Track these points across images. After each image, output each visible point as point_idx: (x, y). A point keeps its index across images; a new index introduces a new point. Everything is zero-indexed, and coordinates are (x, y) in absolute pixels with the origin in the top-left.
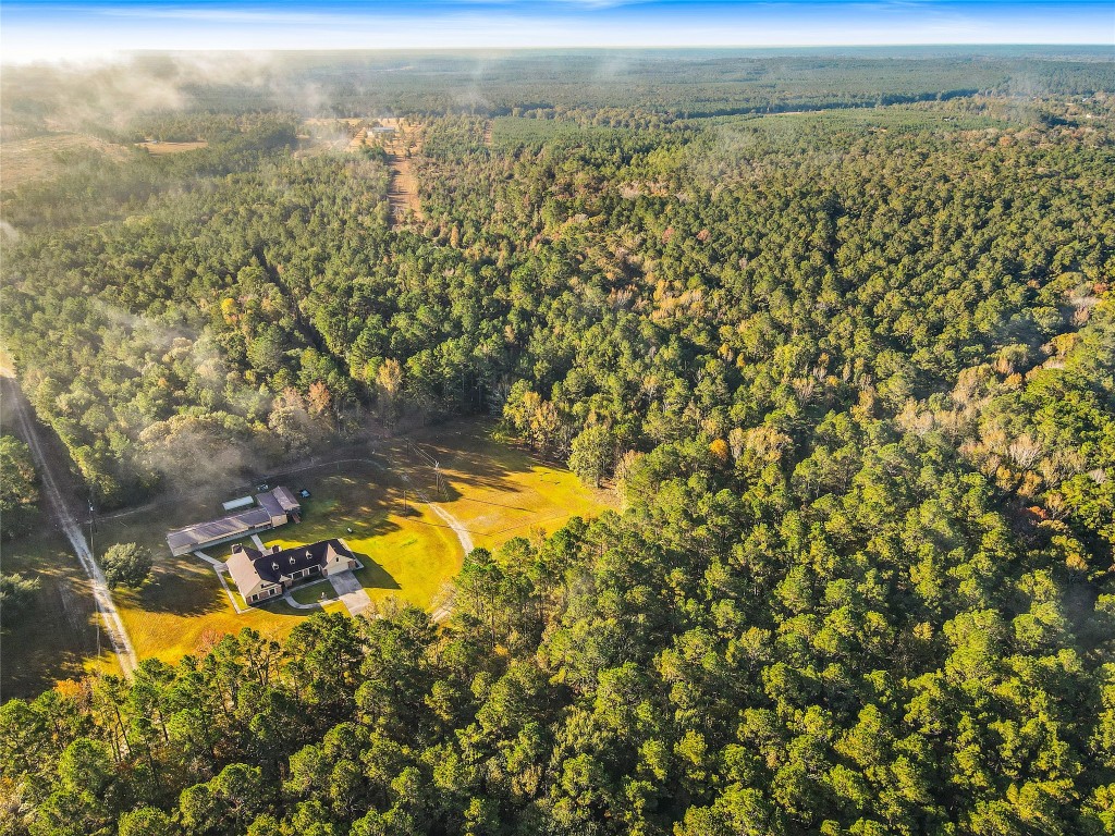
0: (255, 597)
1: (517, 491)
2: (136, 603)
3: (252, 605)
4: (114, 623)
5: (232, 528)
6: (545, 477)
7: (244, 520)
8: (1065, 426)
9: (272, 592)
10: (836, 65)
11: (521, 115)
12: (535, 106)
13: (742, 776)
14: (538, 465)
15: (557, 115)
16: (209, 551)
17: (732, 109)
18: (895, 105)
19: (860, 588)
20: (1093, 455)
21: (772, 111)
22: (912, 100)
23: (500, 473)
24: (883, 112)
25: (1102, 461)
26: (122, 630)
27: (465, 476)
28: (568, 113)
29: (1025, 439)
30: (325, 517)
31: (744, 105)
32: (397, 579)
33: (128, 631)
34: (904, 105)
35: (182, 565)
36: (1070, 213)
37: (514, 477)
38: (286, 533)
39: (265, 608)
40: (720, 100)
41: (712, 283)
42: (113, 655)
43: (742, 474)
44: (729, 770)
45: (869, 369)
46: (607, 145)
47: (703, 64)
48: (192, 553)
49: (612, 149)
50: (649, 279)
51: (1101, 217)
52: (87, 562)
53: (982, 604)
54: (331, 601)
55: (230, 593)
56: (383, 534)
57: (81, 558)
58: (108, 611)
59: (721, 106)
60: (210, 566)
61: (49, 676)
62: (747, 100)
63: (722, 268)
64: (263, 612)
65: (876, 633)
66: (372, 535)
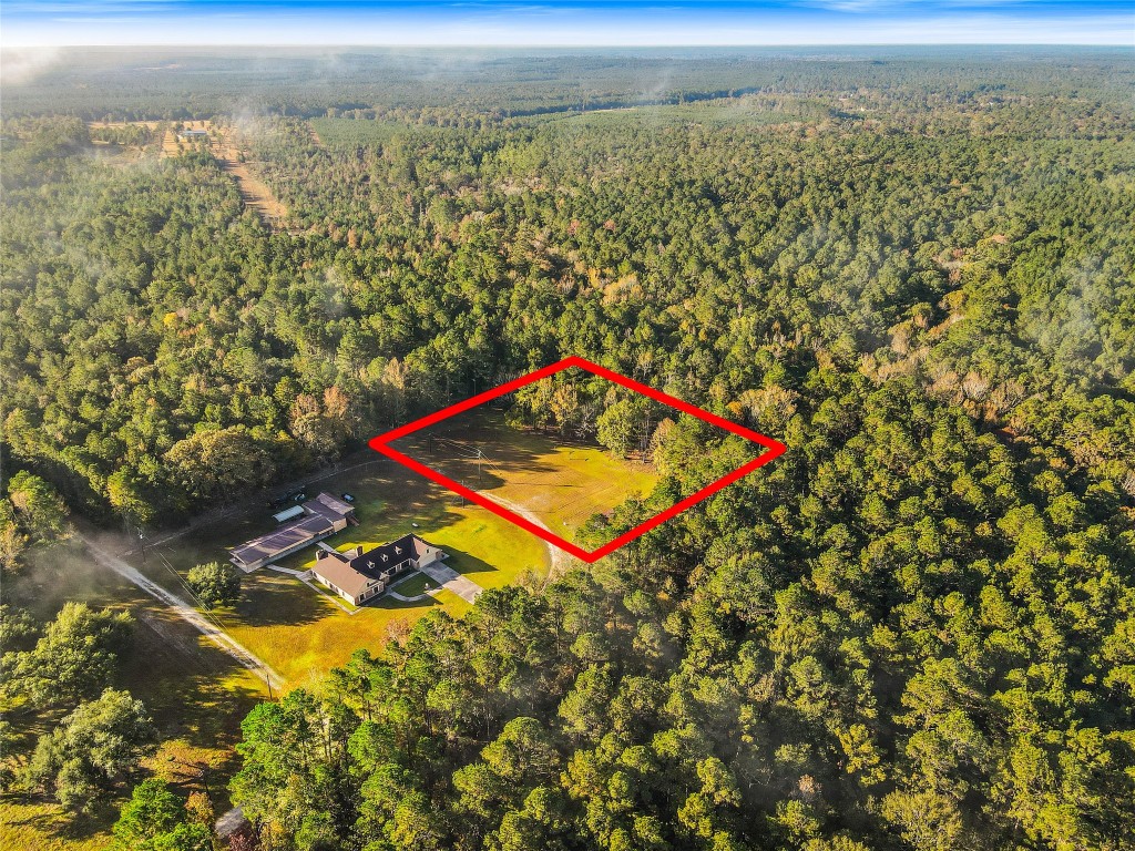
0: (362, 597)
1: (553, 471)
2: (238, 621)
3: (361, 605)
4: (227, 643)
5: (296, 538)
6: (572, 456)
7: (306, 528)
8: (1002, 363)
9: (376, 589)
10: (624, 65)
11: (338, 115)
12: (351, 107)
13: (934, 651)
14: (559, 446)
15: (377, 116)
16: (282, 562)
17: (551, 107)
18: (696, 102)
19: (925, 502)
20: (1029, 384)
21: (586, 109)
22: (709, 97)
23: (528, 457)
24: (688, 108)
25: (1037, 387)
26: (240, 648)
27: (497, 463)
28: (390, 113)
29: (972, 376)
30: (382, 517)
31: (559, 103)
32: (489, 561)
33: (248, 648)
34: (704, 102)
35: (263, 580)
36: (905, 193)
37: (544, 459)
38: (351, 536)
39: (375, 606)
40: (534, 98)
41: (639, 268)
42: (247, 671)
43: (767, 429)
44: (920, 649)
45: (817, 333)
46: (454, 144)
47: (495, 64)
48: (264, 567)
49: (460, 148)
50: (580, 268)
51: (930, 194)
52: (155, 591)
53: (1018, 502)
54: (436, 591)
55: (330, 598)
56: (450, 525)
57: (146, 589)
58: (212, 632)
59: (539, 104)
60: (293, 577)
61: (191, 701)
62: (561, 98)
63: (644, 254)
64: (376, 611)
65: (956, 535)
66: (440, 527)
